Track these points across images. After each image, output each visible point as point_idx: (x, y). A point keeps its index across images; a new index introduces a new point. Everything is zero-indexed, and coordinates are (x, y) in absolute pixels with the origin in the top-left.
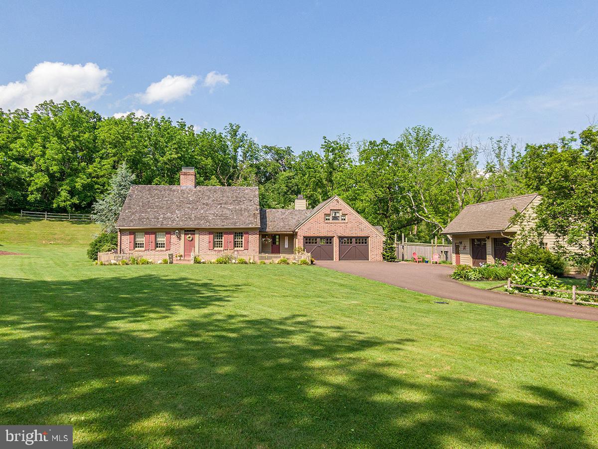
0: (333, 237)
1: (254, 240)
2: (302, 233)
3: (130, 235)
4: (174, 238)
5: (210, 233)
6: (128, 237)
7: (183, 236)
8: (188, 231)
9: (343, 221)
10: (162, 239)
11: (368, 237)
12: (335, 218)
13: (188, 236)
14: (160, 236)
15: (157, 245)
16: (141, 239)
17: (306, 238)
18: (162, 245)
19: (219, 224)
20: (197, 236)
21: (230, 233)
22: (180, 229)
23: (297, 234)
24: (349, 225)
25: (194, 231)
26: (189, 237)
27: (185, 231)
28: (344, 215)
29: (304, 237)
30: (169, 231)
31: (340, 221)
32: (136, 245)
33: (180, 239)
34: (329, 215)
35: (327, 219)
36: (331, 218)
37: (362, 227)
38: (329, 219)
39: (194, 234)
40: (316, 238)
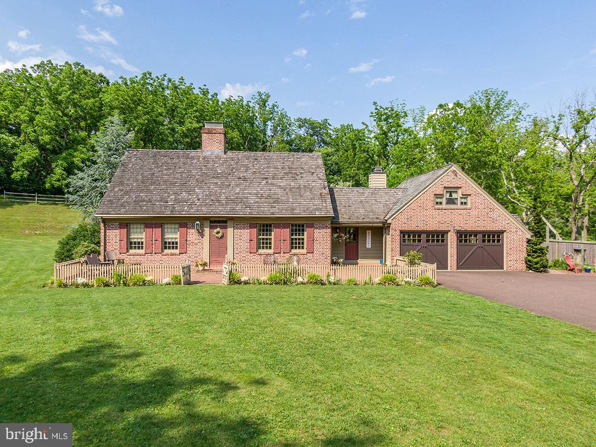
0: (447, 232)
1: (322, 237)
2: (398, 224)
3: (120, 228)
4: (192, 234)
5: (252, 226)
6: (118, 231)
7: (207, 230)
8: (215, 222)
9: (464, 207)
10: (172, 235)
11: (502, 232)
12: (451, 201)
13: (215, 231)
14: (169, 230)
15: (165, 245)
16: (139, 235)
17: (403, 233)
18: (174, 245)
19: (266, 211)
20: (230, 231)
21: (285, 226)
22: (203, 219)
23: (389, 227)
24: (474, 213)
25: (226, 222)
26: (218, 233)
27: (211, 222)
28: (465, 196)
29: (401, 232)
30: (184, 222)
31: (459, 206)
32: (130, 245)
33: (201, 234)
34: (440, 196)
35: (437, 203)
36: (444, 201)
37: (495, 215)
38: (441, 203)
39: (226, 228)
40: (420, 233)
